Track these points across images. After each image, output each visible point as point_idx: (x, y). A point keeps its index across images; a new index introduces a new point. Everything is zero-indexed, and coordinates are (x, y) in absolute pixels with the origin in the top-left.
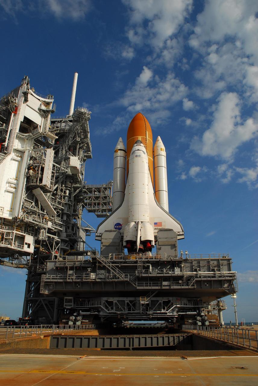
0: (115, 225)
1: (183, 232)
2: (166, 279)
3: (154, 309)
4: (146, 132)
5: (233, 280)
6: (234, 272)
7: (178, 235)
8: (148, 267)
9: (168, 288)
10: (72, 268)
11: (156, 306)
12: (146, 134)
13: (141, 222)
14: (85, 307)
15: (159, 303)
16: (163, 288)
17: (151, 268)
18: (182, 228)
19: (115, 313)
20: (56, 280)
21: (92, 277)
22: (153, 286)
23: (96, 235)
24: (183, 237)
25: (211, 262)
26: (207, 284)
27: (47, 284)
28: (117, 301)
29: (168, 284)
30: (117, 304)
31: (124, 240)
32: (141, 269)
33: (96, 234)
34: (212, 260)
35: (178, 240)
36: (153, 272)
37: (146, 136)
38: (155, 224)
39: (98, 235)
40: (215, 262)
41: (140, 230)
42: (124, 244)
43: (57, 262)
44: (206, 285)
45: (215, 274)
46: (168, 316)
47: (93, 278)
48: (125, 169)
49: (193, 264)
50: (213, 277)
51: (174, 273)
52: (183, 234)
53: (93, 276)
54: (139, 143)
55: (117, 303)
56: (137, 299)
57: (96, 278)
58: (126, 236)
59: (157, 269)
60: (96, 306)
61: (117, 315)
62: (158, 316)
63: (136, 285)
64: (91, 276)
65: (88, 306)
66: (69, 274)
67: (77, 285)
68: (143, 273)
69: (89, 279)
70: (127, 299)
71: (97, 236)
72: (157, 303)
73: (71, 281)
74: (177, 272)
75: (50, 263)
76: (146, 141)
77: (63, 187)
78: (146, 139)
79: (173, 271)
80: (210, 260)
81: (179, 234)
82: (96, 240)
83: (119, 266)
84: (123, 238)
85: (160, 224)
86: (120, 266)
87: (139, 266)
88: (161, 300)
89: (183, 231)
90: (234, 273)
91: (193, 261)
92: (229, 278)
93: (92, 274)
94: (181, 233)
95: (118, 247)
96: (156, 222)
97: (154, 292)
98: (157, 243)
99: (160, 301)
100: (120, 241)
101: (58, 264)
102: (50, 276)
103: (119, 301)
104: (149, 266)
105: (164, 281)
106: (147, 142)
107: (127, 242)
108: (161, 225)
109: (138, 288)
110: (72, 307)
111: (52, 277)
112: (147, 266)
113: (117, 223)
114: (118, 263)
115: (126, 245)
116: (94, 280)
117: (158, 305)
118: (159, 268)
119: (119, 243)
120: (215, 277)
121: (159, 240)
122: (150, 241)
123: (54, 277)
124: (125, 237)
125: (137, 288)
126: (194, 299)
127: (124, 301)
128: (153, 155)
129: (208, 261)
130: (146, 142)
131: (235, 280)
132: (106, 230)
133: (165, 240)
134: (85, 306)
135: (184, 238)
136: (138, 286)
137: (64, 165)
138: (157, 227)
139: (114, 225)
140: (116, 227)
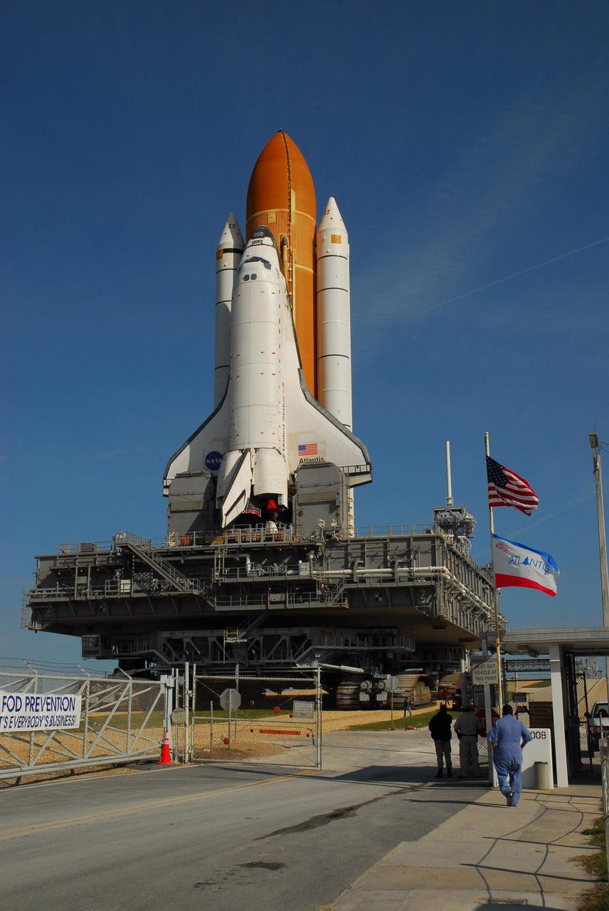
0: (208, 458)
1: (368, 466)
2: (278, 587)
3: (269, 655)
4: (290, 195)
7: (357, 475)
8: (243, 561)
9: (281, 607)
10: (83, 572)
12: (290, 199)
13: (256, 449)
15: (281, 640)
16: (271, 607)
17: (248, 561)
18: (367, 455)
20: (53, 600)
21: (123, 590)
22: (249, 604)
23: (165, 485)
24: (367, 478)
25: (392, 546)
26: (380, 596)
27: (39, 609)
28: (192, 639)
29: (281, 598)
31: (218, 496)
32: (221, 566)
33: (165, 481)
34: (393, 540)
36: (253, 571)
37: (290, 206)
38: (302, 448)
40: (403, 546)
41: (253, 469)
43: (58, 558)
44: (377, 599)
45: (393, 573)
46: (300, 671)
47: (125, 591)
49: (349, 551)
51: (298, 574)
52: (369, 470)
53: (125, 586)
54: (260, 237)
55: (192, 644)
57: (131, 589)
59: (260, 564)
62: (278, 669)
63: (213, 602)
64: (122, 586)
66: (78, 585)
67: (102, 607)
68: (226, 575)
69: (117, 593)
70: (211, 635)
71: (166, 487)
72: (276, 642)
73: (83, 598)
74: (305, 570)
75: (44, 562)
76: (290, 220)
78: (290, 216)
79: (297, 568)
80: (388, 541)
81: (358, 471)
83: (180, 561)
85: (313, 449)
86: (182, 562)
87: (218, 559)
88: (286, 634)
89: (368, 463)
91: (349, 542)
93: (123, 581)
94: (364, 469)
96: (303, 443)
97: (256, 618)
98: (294, 497)
99: (283, 638)
101: (60, 563)
102: (41, 592)
103: (196, 638)
104: (245, 559)
105: (275, 591)
106: (293, 222)
108: (315, 452)
109: (218, 608)
111: (47, 591)
112: (241, 558)
114: (180, 556)
116: (128, 596)
117: (279, 646)
118: (263, 563)
120: (392, 580)
121: (300, 491)
122: (275, 497)
123: (50, 591)
124: (218, 489)
125: (216, 610)
126: (376, 631)
127: (205, 639)
128: (315, 255)
129: (385, 543)
132: (180, 472)
133: (314, 490)
135: (370, 482)
136: (218, 604)
138: (305, 457)
139: (205, 457)
140: (209, 461)
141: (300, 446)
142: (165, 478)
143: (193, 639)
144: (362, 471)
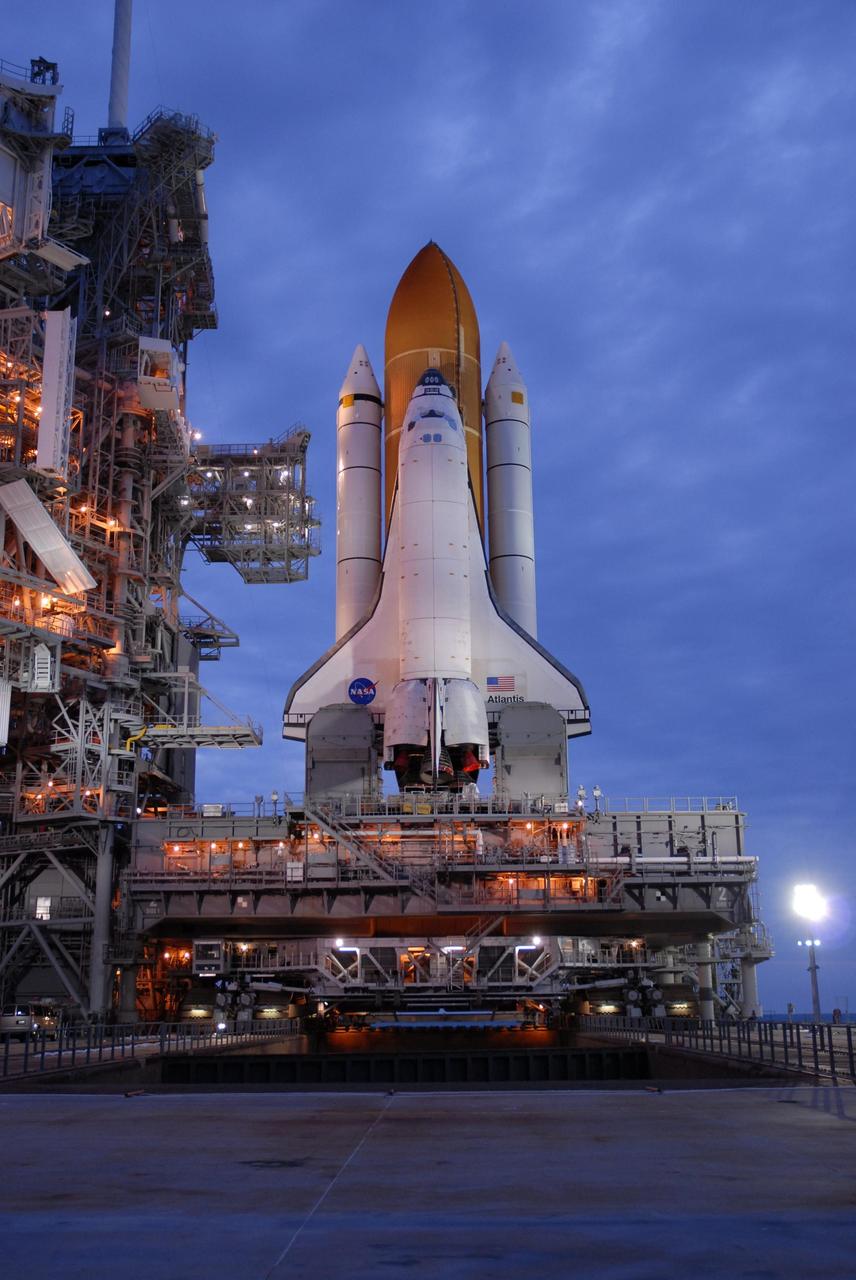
0: (352, 686)
3: (490, 974)
4: (458, 334)
5: (744, 883)
6: (752, 858)
7: (571, 722)
11: (496, 967)
13: (445, 680)
14: (262, 969)
15: (506, 955)
17: (481, 842)
19: (365, 990)
21: (292, 876)
23: (286, 721)
24: (585, 727)
26: (662, 895)
28: (371, 951)
30: (369, 959)
31: (386, 743)
33: (286, 716)
34: (680, 817)
35: (570, 737)
36: (489, 857)
37: (457, 348)
38: (492, 681)
39: (293, 719)
41: (442, 708)
42: (388, 756)
44: (659, 899)
45: (688, 864)
47: (294, 879)
48: (380, 471)
49: (618, 831)
50: (680, 874)
51: (557, 861)
52: (587, 717)
54: (434, 384)
55: (371, 957)
56: (434, 942)
57: (305, 877)
58: (394, 731)
60: (301, 967)
61: (370, 997)
62: (505, 995)
63: (433, 899)
65: (271, 969)
68: (458, 861)
69: (282, 881)
70: (401, 945)
71: (288, 725)
72: (500, 957)
76: (459, 365)
77: (109, 465)
78: (459, 362)
80: (673, 818)
81: (572, 717)
82: (285, 737)
84: (382, 735)
85: (510, 682)
88: (514, 946)
89: (586, 708)
90: (750, 862)
91: (618, 819)
92: (733, 878)
93: (290, 865)
94: (580, 715)
95: (365, 766)
96: (494, 674)
97: (492, 922)
98: (498, 750)
99: (510, 951)
100: (370, 745)
103: (377, 949)
104: (475, 836)
106: (462, 369)
107: (398, 749)
108: (511, 688)
109: (441, 908)
110: (219, 972)
113: (357, 680)
115: (392, 759)
116: (294, 886)
117: (503, 962)
118: (506, 844)
119: (370, 751)
120: (687, 873)
121: (504, 740)
122: (475, 748)
124: (388, 733)
125: (438, 910)
126: (622, 941)
127: (393, 949)
128: (484, 416)
130: (458, 373)
131: (754, 884)
132: (325, 707)
133: (526, 741)
134: (259, 966)
135: (589, 733)
136: (440, 902)
137: (107, 369)
138: (497, 694)
139: (348, 686)
140: (353, 692)
141: (488, 679)
142: (286, 712)
143: (373, 950)
144: (578, 718)
